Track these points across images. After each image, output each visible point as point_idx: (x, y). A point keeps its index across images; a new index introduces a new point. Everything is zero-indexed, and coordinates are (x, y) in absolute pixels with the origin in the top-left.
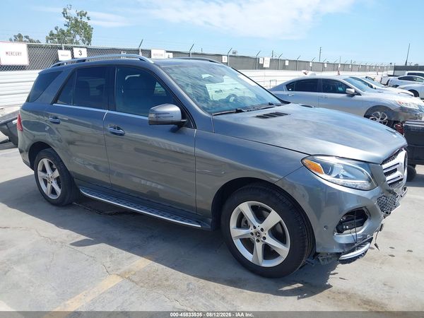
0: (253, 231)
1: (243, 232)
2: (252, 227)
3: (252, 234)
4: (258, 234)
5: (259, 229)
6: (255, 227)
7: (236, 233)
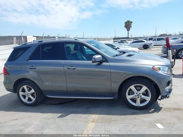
0: (136, 95)
1: (131, 96)
2: (135, 93)
3: (136, 96)
4: (138, 95)
5: (138, 93)
6: (137, 93)
7: (129, 97)
